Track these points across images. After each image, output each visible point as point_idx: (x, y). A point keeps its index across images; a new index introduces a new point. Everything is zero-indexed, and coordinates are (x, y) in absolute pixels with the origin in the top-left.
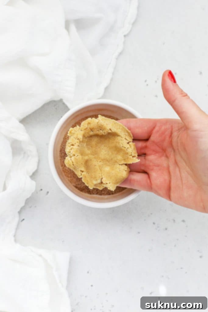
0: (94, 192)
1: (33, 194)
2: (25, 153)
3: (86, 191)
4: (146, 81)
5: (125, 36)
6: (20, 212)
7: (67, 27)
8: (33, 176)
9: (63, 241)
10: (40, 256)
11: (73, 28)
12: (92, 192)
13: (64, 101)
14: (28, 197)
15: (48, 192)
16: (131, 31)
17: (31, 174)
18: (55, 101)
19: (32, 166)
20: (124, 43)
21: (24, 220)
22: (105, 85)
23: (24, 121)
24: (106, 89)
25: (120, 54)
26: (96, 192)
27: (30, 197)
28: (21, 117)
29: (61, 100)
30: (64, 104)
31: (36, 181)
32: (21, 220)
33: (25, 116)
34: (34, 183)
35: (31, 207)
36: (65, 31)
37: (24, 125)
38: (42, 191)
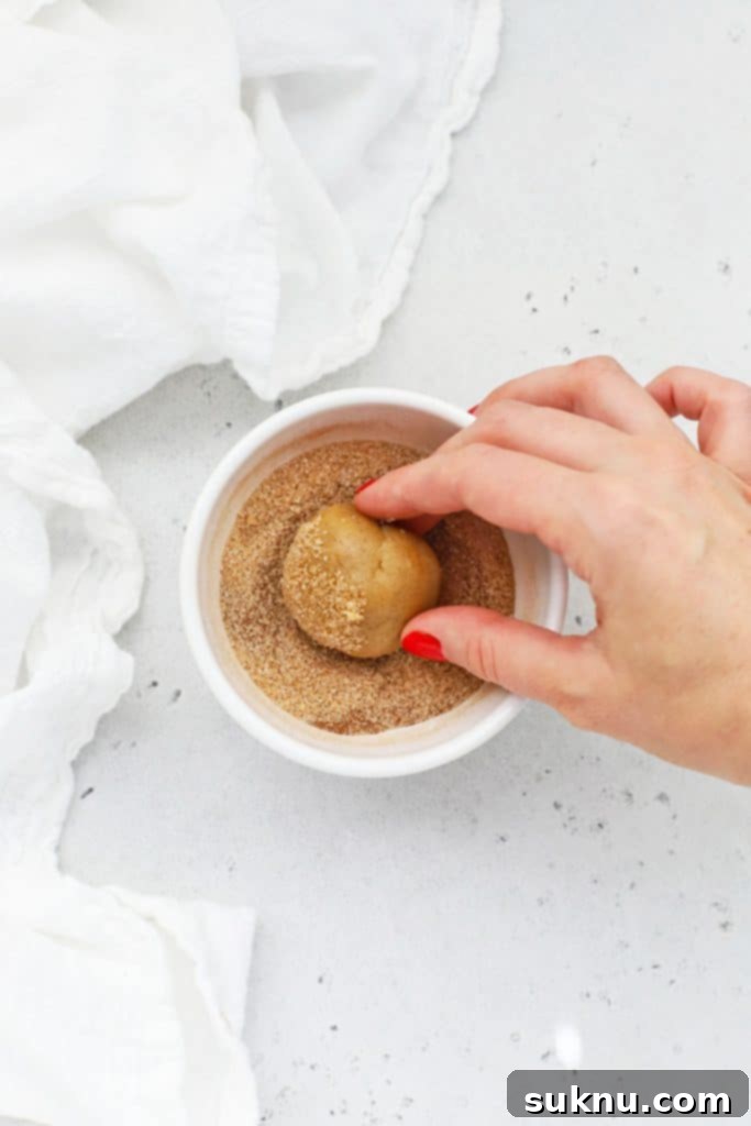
0: (384, 723)
1: (123, 699)
2: (95, 552)
3: (357, 727)
4: (529, 297)
5: (454, 135)
6: (76, 765)
7: (248, 104)
8: (126, 634)
9: (231, 869)
10: (151, 919)
11: (268, 105)
12: (379, 723)
13: (238, 367)
14: (107, 709)
15: (178, 694)
16: (476, 117)
17: (118, 627)
18: (202, 367)
19: (120, 600)
20: (452, 160)
21: (91, 790)
22: (382, 309)
23: (92, 438)
24: (387, 323)
25: (439, 198)
26: (391, 718)
27: (115, 710)
28: (84, 425)
29: (226, 364)
30: (235, 376)
31: (134, 654)
32: (81, 793)
33: (95, 420)
34: (128, 660)
35: (116, 746)
36: (240, 118)
37: (94, 453)
38: (158, 688)
